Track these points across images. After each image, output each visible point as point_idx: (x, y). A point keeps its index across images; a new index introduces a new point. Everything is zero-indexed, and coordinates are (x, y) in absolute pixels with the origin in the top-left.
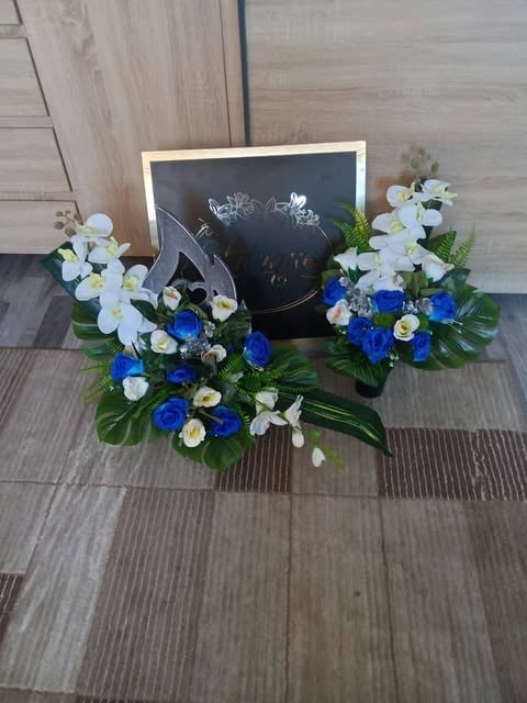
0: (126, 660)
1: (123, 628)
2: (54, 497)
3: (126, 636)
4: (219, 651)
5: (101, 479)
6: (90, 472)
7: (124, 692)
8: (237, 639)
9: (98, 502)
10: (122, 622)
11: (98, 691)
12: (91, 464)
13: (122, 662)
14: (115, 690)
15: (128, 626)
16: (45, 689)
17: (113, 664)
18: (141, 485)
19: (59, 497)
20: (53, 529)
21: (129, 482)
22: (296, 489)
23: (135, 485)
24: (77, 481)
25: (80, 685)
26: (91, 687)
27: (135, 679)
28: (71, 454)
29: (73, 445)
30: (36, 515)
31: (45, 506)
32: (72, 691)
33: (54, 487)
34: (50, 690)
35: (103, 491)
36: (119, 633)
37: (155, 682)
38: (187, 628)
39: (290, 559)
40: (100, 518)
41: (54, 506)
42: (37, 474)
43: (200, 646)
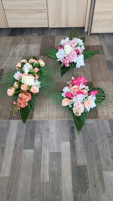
2: (7, 59)
5: (16, 56)
6: (14, 55)
9: (16, 59)
12: (14, 54)
18: (25, 56)
19: (8, 58)
20: (8, 63)
21: (22, 56)
23: (23, 56)
24: (12, 56)
28: (10, 52)
29: (10, 51)
30: (4, 61)
31: (6, 60)
33: (7, 57)
35: (17, 57)
40: (17, 61)
41: (8, 59)
42: (3, 56)
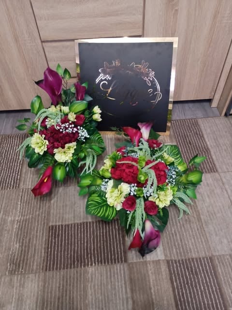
0: (180, 244)
1: (173, 232)
3: (176, 235)
4: (216, 235)
7: (185, 256)
8: (221, 230)
10: (171, 230)
11: (174, 257)
13: (179, 245)
14: (181, 256)
15: (175, 231)
16: (152, 259)
17: (175, 246)
22: (219, 170)
25: (166, 256)
26: (171, 255)
27: (187, 251)
32: (164, 258)
34: (154, 259)
36: (172, 234)
37: (196, 250)
38: (199, 228)
39: (229, 198)
43: (208, 235)
